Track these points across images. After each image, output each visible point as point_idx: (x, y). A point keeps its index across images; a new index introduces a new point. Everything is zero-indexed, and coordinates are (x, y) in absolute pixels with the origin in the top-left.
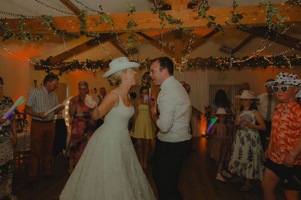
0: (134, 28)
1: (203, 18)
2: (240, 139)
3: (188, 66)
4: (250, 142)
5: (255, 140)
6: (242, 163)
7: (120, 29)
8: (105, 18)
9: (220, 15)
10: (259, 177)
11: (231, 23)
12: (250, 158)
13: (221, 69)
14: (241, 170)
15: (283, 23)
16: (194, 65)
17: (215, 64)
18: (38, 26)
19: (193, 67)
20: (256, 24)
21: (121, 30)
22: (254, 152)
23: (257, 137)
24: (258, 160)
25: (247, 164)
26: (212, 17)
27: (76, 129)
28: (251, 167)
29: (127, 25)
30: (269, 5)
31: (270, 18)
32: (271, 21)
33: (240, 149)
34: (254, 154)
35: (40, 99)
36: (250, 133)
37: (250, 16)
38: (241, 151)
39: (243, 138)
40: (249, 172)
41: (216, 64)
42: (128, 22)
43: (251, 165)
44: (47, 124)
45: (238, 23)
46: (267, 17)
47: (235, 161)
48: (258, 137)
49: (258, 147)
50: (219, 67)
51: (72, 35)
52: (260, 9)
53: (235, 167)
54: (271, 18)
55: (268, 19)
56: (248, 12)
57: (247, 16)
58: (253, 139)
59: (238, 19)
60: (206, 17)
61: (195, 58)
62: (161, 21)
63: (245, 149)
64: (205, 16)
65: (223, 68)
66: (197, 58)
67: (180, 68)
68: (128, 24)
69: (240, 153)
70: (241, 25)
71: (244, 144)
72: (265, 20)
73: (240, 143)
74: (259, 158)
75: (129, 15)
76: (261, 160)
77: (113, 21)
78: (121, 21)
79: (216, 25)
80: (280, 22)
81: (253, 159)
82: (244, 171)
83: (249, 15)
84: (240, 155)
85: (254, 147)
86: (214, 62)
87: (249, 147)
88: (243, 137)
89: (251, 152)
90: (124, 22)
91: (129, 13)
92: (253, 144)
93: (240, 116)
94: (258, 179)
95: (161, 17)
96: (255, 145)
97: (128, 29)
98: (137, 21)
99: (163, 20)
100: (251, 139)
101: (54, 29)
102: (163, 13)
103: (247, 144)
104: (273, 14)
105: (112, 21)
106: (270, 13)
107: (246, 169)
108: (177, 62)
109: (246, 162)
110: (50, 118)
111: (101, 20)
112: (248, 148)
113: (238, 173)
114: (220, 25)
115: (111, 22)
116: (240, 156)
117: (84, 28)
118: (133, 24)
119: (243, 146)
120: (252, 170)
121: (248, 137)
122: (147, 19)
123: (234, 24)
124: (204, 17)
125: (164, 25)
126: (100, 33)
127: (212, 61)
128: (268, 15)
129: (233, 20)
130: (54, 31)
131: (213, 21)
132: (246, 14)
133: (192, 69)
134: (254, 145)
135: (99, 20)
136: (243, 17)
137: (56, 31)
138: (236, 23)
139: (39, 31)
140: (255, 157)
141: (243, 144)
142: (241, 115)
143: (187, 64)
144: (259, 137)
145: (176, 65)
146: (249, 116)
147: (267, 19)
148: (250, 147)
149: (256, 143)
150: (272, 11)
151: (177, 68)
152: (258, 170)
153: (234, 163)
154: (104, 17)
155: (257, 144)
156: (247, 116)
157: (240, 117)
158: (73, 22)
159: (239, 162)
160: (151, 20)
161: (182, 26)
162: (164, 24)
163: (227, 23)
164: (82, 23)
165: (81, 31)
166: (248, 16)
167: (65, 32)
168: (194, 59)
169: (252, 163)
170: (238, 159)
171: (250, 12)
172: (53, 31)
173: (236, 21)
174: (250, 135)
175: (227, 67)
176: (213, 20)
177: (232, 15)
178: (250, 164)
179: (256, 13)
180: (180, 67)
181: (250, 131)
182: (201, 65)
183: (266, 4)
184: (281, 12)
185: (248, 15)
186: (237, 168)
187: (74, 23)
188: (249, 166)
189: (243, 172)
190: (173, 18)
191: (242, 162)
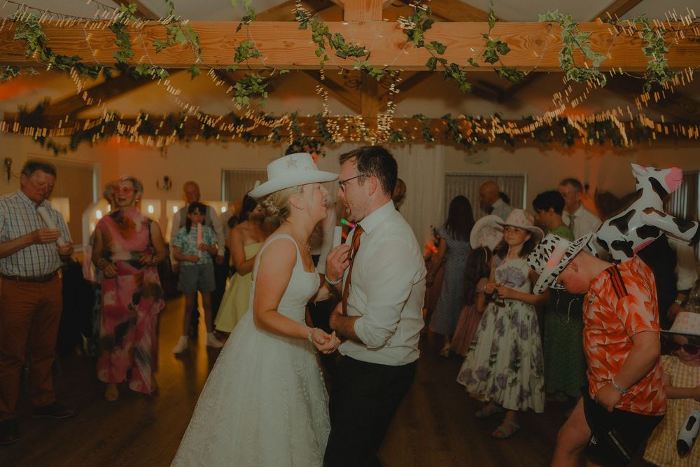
0: (252, 62)
1: (418, 47)
2: (495, 320)
3: (393, 136)
4: (515, 330)
5: (528, 323)
6: (497, 376)
7: (217, 61)
8: (180, 32)
9: (457, 41)
10: (533, 405)
11: (481, 62)
12: (515, 365)
13: (470, 144)
14: (494, 390)
15: (598, 68)
16: (408, 133)
17: (456, 134)
18: (6, 41)
19: (405, 138)
20: (538, 67)
21: (219, 63)
22: (524, 353)
23: (531, 318)
24: (532, 367)
25: (507, 377)
26: (440, 45)
27: (113, 293)
28: (516, 385)
29: (236, 54)
30: (569, 26)
31: (569, 57)
32: (572, 62)
33: (493, 344)
34: (525, 356)
35: (14, 223)
36: (517, 310)
37: (526, 47)
38: (495, 349)
39: (501, 319)
40: (510, 394)
41: (459, 132)
42: (237, 46)
43: (515, 381)
44: (41, 285)
45: (497, 64)
46: (563, 52)
47: (479, 368)
48: (534, 319)
49: (533, 340)
50: (464, 141)
51: (97, 68)
52: (549, 31)
53: (478, 380)
54: (572, 56)
55: (566, 59)
56: (521, 37)
57: (518, 46)
58: (522, 322)
59: (498, 53)
60: (425, 44)
61: (411, 116)
62: (317, 47)
63: (506, 345)
64: (423, 42)
65: (474, 143)
66: (414, 117)
67: (373, 138)
68: (239, 50)
69: (493, 353)
70: (504, 68)
71: (503, 333)
72: (559, 58)
73: (495, 331)
74: (533, 364)
75: (239, 28)
76: (537, 367)
77: (201, 42)
78: (220, 41)
79: (448, 64)
80: (591, 67)
81: (519, 367)
82: (500, 391)
83: (525, 45)
84: (492, 356)
85: (525, 339)
86: (454, 128)
87: (513, 340)
88: (502, 317)
89: (516, 351)
90: (227, 45)
91: (241, 24)
92: (523, 333)
93: (497, 269)
94: (528, 407)
95: (319, 38)
96: (527, 336)
97: (236, 63)
98: (260, 45)
99: (322, 46)
100: (518, 323)
101: (48, 53)
102: (323, 29)
103: (511, 333)
104: (576, 47)
105: (198, 42)
106: (570, 44)
107: (504, 387)
108: (366, 126)
109: (506, 372)
110: (47, 267)
111: (169, 36)
112: (511, 343)
113: (486, 396)
114: (457, 66)
115: (196, 44)
116: (493, 360)
117: (127, 56)
118: (250, 51)
119: (501, 338)
120: (516, 391)
121: (513, 317)
122: (284, 40)
123: (489, 64)
124: (421, 44)
125: (326, 58)
126: (169, 68)
127: (449, 124)
128: (565, 49)
129: (486, 56)
130: (48, 57)
131: (439, 56)
132: (517, 43)
133: (402, 142)
134: (524, 336)
135: (166, 37)
136: (509, 50)
137: (52, 59)
138: (492, 63)
139: (9, 54)
140: (526, 362)
141: (501, 333)
142: (501, 268)
143: (389, 131)
144: (536, 318)
145: (365, 131)
146: (517, 271)
147: (563, 58)
148: (515, 341)
149: (529, 333)
150: (575, 40)
151: (366, 139)
152: (531, 389)
153: (476, 372)
154: (177, 31)
155: (532, 334)
156: (513, 271)
157: (499, 271)
158: (97, 37)
159: (490, 372)
160: (293, 44)
161: (368, 64)
162: (325, 56)
163: (474, 62)
164: (120, 41)
165: (117, 62)
166: (520, 47)
167: (78, 62)
168: (407, 119)
169: (519, 375)
170: (487, 365)
171: (526, 37)
172: (44, 58)
173: (492, 59)
174: (516, 313)
175: (483, 140)
176: (442, 53)
177: (485, 43)
178: (514, 378)
179: (539, 42)
180: (374, 136)
181: (518, 306)
182: (425, 135)
183: (563, 22)
184: (595, 42)
185: (522, 45)
186: (483, 383)
187: (100, 40)
188: (511, 382)
189: (497, 394)
190: (347, 42)
191: (495, 373)
